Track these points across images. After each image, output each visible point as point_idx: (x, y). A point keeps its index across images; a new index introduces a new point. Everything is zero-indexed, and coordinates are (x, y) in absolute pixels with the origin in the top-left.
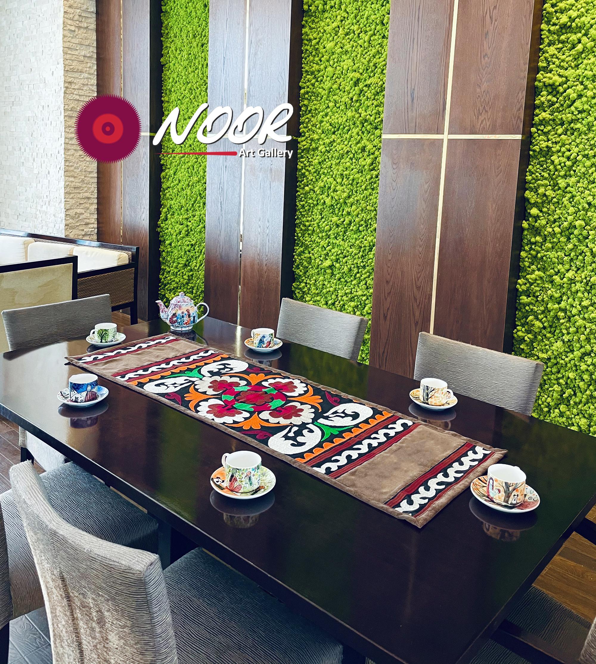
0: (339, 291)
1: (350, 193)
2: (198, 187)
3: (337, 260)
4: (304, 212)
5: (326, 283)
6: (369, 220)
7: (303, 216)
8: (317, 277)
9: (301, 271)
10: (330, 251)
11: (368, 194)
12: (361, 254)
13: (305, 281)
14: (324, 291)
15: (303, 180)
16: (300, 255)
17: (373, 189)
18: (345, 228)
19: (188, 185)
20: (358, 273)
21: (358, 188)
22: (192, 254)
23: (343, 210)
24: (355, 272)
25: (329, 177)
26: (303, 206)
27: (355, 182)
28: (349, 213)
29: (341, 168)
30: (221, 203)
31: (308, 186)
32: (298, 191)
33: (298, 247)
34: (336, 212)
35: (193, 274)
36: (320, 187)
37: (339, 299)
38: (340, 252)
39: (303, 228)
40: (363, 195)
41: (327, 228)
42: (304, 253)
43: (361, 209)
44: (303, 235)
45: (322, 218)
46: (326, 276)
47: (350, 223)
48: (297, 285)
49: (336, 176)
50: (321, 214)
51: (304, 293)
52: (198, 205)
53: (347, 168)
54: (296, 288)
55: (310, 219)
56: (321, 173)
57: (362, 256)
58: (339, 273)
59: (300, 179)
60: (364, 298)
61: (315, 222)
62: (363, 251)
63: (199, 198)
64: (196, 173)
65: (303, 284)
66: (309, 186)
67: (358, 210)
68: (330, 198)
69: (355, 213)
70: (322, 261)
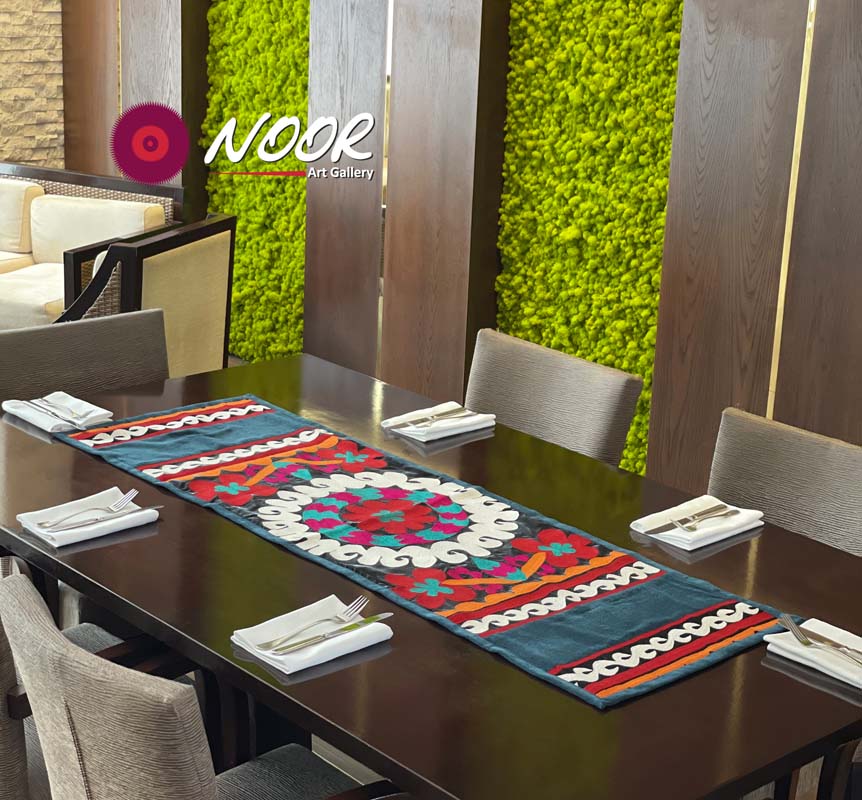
0: (594, 297)
1: (623, 80)
2: (291, 47)
3: (591, 229)
4: (523, 116)
5: (566, 278)
6: (659, 141)
7: (521, 126)
8: (549, 263)
9: (514, 249)
10: (577, 206)
11: (660, 83)
12: (641, 215)
13: (522, 271)
14: (563, 294)
15: (521, 45)
16: (512, 213)
17: (671, 73)
18: (609, 156)
19: (270, 42)
20: (634, 257)
21: (639, 70)
22: (277, 202)
23: (607, 117)
24: (628, 255)
25: (577, 39)
26: (521, 104)
27: (632, 56)
28: (618, 125)
29: (603, 21)
30: (342, 89)
31: (531, 57)
32: (510, 69)
33: (508, 196)
34: (592, 121)
35: (281, 247)
36: (559, 63)
37: (594, 312)
38: (596, 209)
39: (521, 153)
40: (650, 84)
41: (571, 155)
42: (522, 209)
43: (643, 115)
44: (520, 170)
45: (562, 132)
46: (567, 262)
47: (621, 145)
48: (506, 279)
49: (592, 40)
50: (560, 124)
51: (520, 297)
52: (291, 89)
53: (616, 23)
54: (503, 287)
55: (535, 132)
56: (560, 29)
57: (644, 221)
58: (594, 257)
59: (516, 43)
60: (645, 313)
61: (546, 142)
62: (646, 210)
63: (293, 73)
64: (286, 13)
65: (518, 279)
66: (536, 59)
67: (638, 118)
68: (578, 88)
69: (631, 125)
70: (559, 228)
